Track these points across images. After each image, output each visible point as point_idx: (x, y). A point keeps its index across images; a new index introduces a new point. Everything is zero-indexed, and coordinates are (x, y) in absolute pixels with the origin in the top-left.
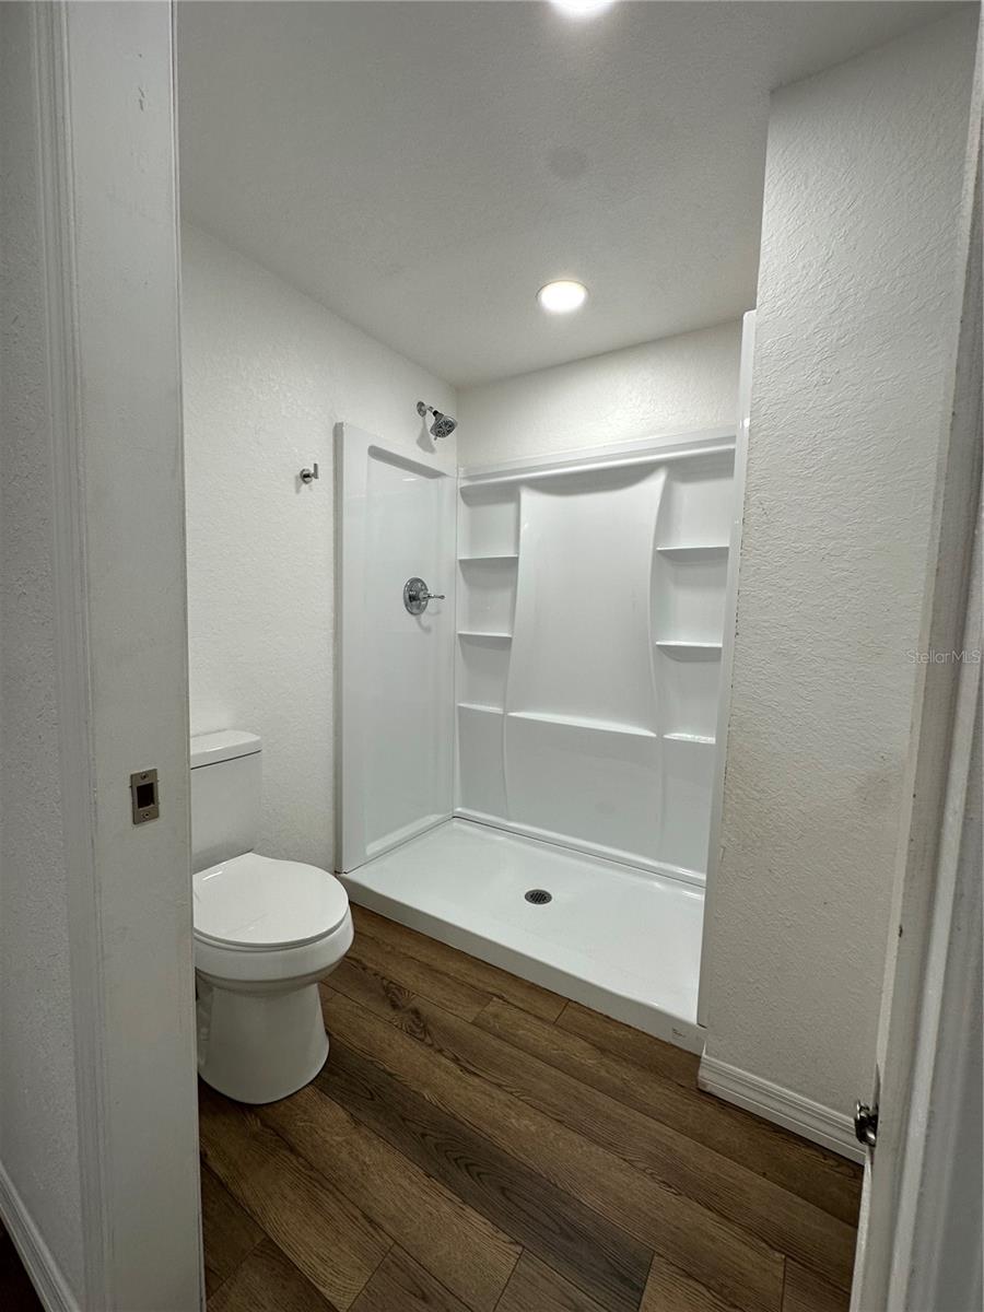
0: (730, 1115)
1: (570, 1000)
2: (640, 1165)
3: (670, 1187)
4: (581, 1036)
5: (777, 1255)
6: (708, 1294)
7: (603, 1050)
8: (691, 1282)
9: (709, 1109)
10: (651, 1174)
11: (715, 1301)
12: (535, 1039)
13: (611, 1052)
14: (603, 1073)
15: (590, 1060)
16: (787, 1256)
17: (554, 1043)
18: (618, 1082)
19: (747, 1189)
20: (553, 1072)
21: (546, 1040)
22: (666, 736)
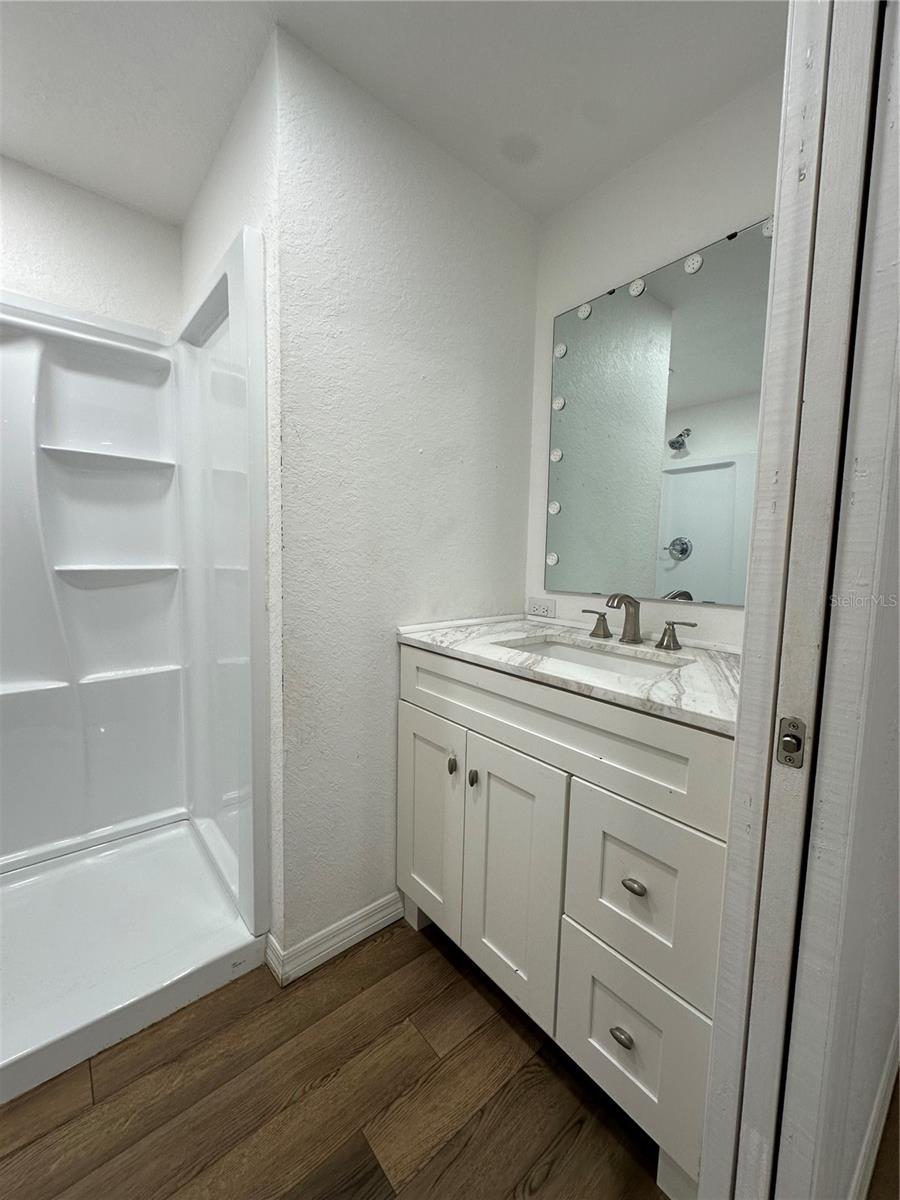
0: (316, 980)
1: (89, 1059)
2: (299, 1093)
3: (328, 1076)
4: (142, 1074)
5: (405, 1022)
6: (404, 1099)
7: (178, 1058)
8: (393, 1107)
9: (300, 993)
10: (311, 1087)
11: (410, 1094)
12: (84, 1148)
13: (186, 1050)
14: (199, 1074)
15: (177, 1080)
16: (408, 1016)
17: (114, 1120)
18: (219, 1063)
19: (364, 1010)
20: (145, 1143)
21: (102, 1128)
22: (84, 681)
